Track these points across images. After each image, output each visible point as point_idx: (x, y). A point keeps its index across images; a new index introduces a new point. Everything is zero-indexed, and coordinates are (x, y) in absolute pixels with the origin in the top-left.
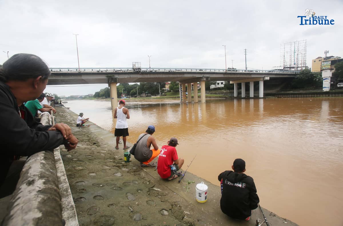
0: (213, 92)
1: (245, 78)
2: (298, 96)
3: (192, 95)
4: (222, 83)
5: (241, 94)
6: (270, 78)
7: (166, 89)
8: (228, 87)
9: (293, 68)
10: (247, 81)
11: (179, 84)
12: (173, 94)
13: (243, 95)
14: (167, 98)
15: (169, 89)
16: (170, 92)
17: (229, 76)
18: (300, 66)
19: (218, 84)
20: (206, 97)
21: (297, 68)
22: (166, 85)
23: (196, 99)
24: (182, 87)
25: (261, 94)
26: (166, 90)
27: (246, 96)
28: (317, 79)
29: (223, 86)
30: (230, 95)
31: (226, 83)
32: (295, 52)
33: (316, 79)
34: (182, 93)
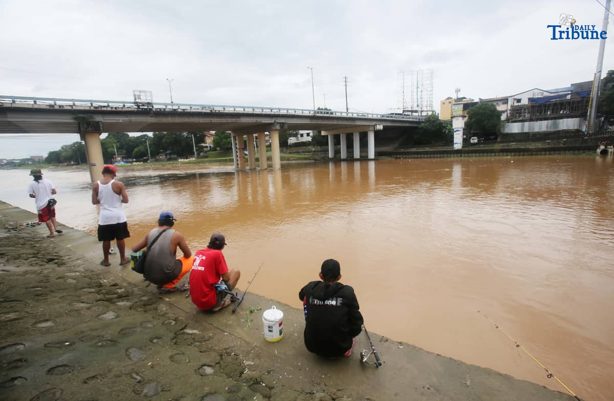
0: (294, 150)
1: (346, 127)
2: (422, 156)
3: (257, 156)
4: (308, 135)
5: (340, 152)
6: (384, 126)
7: (207, 145)
8: (320, 142)
9: (416, 112)
10: (349, 131)
11: (232, 135)
12: (220, 155)
13: (343, 155)
14: (210, 162)
15: (212, 146)
16: (216, 150)
17: (320, 122)
18: (425, 109)
19: (302, 135)
20: (282, 159)
21: (422, 111)
22: (207, 138)
23: (264, 163)
24: (237, 142)
25: (371, 154)
26: (207, 147)
27: (347, 157)
28: (447, 131)
29: (310, 139)
30: (322, 156)
31: (315, 134)
32: (418, 87)
33: (445, 131)
34: (237, 152)
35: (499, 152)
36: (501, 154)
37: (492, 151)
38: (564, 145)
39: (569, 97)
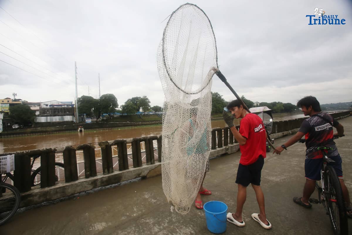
35: (30, 133)
37: (25, 133)
38: (65, 128)
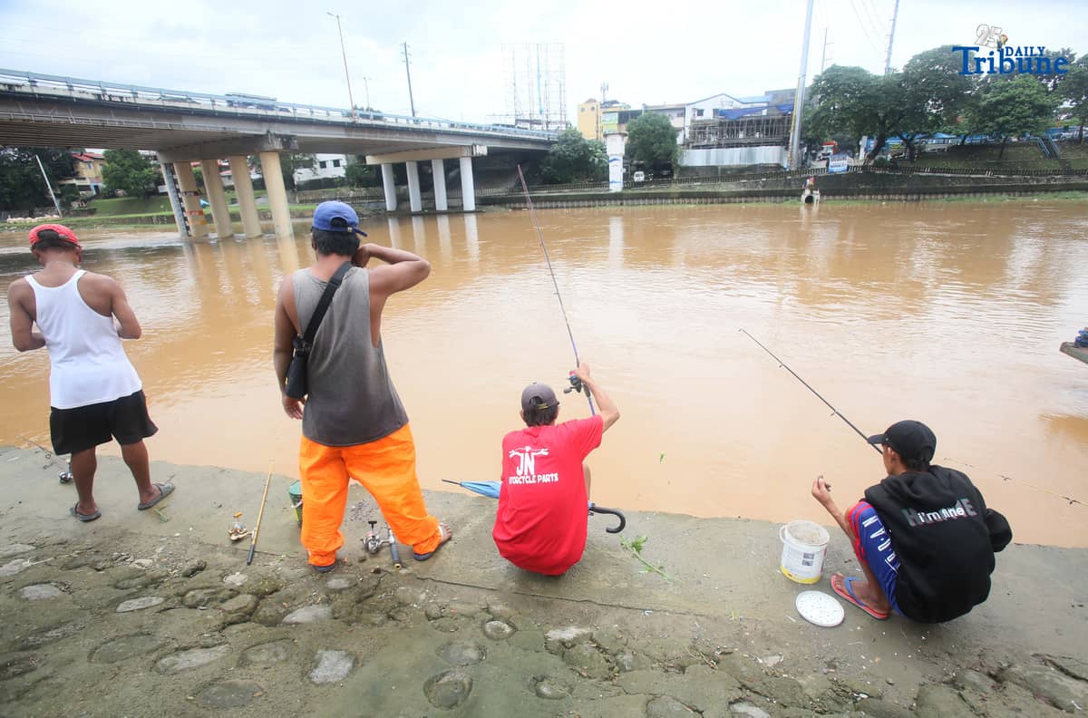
0: (311, 195)
1: (416, 148)
2: (559, 204)
3: (233, 208)
4: (336, 163)
5: (409, 200)
6: (489, 149)
7: (87, 182)
8: (364, 179)
9: (538, 123)
10: (423, 156)
11: (161, 160)
12: (126, 208)
13: (415, 203)
14: (105, 224)
15: (101, 185)
16: (114, 196)
17: (367, 136)
18: (552, 118)
19: (323, 165)
20: (293, 214)
21: (548, 123)
22: (81, 164)
23: (254, 225)
24: (177, 176)
25: (469, 202)
26: (87, 188)
27: (423, 209)
28: (597, 160)
29: (341, 172)
30: (372, 206)
31: (351, 163)
32: (539, 77)
33: (594, 160)
34: (180, 200)
35: (678, 198)
36: (681, 200)
37: (666, 196)
38: (763, 187)
39: (764, 113)
